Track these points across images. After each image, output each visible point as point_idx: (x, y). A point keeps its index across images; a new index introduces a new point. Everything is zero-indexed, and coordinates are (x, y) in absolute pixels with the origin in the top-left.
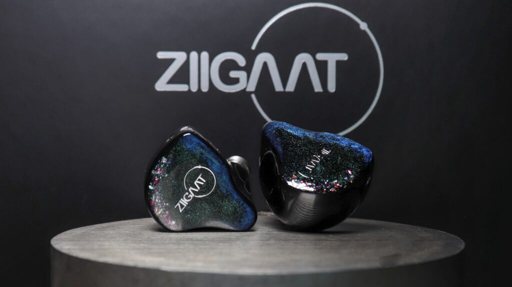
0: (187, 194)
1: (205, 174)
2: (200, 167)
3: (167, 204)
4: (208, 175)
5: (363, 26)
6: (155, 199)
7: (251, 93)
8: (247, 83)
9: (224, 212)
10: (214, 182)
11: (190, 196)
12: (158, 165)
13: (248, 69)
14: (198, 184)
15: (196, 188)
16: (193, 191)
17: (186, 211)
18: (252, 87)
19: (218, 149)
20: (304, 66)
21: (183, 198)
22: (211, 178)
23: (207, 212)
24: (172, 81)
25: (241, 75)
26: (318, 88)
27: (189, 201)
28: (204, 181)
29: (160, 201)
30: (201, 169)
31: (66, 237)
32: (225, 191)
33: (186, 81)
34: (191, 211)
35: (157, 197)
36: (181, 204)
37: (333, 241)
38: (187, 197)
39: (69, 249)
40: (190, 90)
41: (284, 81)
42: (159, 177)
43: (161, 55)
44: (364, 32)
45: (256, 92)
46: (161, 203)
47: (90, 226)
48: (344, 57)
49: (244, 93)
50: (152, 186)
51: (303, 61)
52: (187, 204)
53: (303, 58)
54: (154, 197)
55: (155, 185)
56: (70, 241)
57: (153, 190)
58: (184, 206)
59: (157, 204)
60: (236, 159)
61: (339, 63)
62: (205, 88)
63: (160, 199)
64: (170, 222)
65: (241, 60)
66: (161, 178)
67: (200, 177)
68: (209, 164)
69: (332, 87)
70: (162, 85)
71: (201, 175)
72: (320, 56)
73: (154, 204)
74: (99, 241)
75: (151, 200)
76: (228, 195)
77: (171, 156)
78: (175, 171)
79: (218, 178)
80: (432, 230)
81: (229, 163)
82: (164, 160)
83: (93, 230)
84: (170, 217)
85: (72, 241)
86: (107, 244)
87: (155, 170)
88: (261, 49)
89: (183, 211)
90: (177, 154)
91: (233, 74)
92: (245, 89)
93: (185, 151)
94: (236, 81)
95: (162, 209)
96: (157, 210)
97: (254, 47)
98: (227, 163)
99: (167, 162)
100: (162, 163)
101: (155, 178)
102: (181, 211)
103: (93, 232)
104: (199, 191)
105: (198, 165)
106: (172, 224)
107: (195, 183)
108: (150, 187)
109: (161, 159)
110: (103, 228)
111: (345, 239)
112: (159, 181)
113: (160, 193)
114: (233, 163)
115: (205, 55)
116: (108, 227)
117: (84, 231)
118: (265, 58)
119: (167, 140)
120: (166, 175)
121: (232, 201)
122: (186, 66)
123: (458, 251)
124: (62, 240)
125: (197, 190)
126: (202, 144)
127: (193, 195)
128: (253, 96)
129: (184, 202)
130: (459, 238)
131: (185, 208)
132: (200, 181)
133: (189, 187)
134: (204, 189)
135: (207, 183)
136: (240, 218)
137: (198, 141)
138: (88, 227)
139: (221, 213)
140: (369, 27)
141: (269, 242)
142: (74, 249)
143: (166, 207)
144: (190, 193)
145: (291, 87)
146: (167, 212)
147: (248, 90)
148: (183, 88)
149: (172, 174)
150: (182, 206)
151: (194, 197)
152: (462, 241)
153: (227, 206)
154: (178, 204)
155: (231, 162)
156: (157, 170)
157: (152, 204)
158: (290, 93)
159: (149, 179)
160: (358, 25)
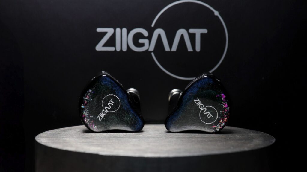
0: (104, 110)
1: (114, 99)
2: (111, 95)
3: (92, 117)
4: (116, 99)
5: (216, 13)
6: (85, 113)
7: (151, 52)
8: (149, 46)
9: (125, 121)
10: (119, 103)
11: (105, 111)
12: (87, 94)
13: (150, 38)
14: (110, 105)
15: (109, 107)
16: (107, 109)
17: (103, 120)
18: (152, 48)
19: (121, 85)
20: (182, 36)
21: (101, 113)
22: (118, 101)
23: (115, 121)
24: (105, 45)
25: (146, 41)
26: (190, 49)
27: (105, 114)
28: (114, 103)
29: (88, 115)
30: (112, 96)
31: (44, 135)
32: (125, 109)
33: (114, 45)
34: (106, 120)
35: (86, 112)
36: (100, 116)
37: (199, 138)
38: (103, 112)
39: (46, 142)
40: (116, 50)
41: (171, 45)
42: (87, 101)
43: (99, 30)
44: (217, 17)
45: (154, 51)
46: (88, 116)
47: (58, 129)
48: (205, 31)
49: (147, 52)
50: (83, 106)
51: (181, 33)
52: (104, 116)
53: (181, 32)
54: (84, 112)
55: (85, 105)
56: (46, 138)
57: (84, 108)
58: (102, 117)
59: (86, 116)
60: (132, 90)
61: (202, 35)
62: (125, 49)
63: (88, 113)
64: (94, 127)
65: (145, 33)
66: (88, 101)
67: (111, 101)
68: (117, 93)
69: (198, 48)
70: (99, 47)
71: (112, 99)
72: (192, 31)
73: (84, 116)
74: (63, 138)
75: (83, 114)
76: (127, 111)
77: (94, 88)
78: (96, 97)
79: (122, 101)
80: (256, 131)
81: (128, 92)
82: (90, 91)
83: (60, 131)
84: (93, 124)
85: (48, 138)
86: (68, 139)
87: (85, 96)
88: (157, 26)
89: (101, 121)
90: (97, 87)
91: (141, 41)
92: (148, 49)
93: (103, 85)
94: (142, 45)
95: (89, 119)
96: (86, 120)
97: (153, 25)
98: (127, 92)
99: (92, 92)
100: (89, 93)
101: (85, 101)
102: (100, 120)
103: (60, 133)
104: (110, 109)
105: (110, 94)
106: (95, 128)
107: (108, 104)
108: (82, 106)
109: (88, 90)
110: (66, 130)
111: (206, 136)
112: (87, 103)
113: (88, 110)
114: (130, 93)
115: (125, 30)
116: (68, 130)
117: (54, 132)
118: (159, 31)
119: (92, 79)
120: (91, 100)
121: (130, 114)
122: (113, 36)
123: (271, 144)
124: (41, 137)
125: (109, 108)
126: (112, 81)
127: (107, 111)
128: (152, 54)
129: (102, 115)
130: (272, 136)
131: (102, 119)
132: (111, 103)
133: (105, 107)
134: (113, 108)
135: (115, 104)
136: (135, 124)
137: (110, 80)
138: (57, 129)
139: (123, 122)
140: (220, 14)
141: (161, 138)
142: (49, 142)
143: (91, 118)
144: (105, 110)
145: (174, 48)
146: (92, 121)
147: (149, 50)
148: (112, 49)
149: (95, 99)
150: (101, 118)
151: (108, 113)
152: (273, 137)
153: (126, 118)
154: (99, 116)
155: (129, 92)
156: (86, 97)
157: (83, 116)
158: (174, 52)
159: (82, 102)
160: (213, 13)
